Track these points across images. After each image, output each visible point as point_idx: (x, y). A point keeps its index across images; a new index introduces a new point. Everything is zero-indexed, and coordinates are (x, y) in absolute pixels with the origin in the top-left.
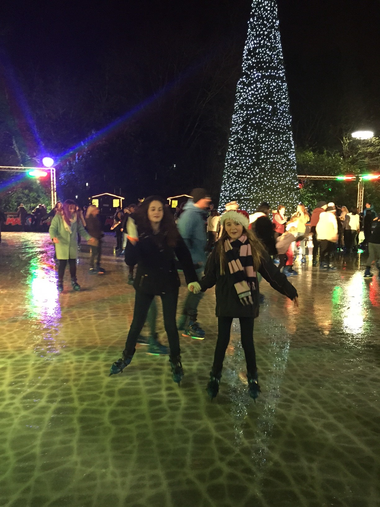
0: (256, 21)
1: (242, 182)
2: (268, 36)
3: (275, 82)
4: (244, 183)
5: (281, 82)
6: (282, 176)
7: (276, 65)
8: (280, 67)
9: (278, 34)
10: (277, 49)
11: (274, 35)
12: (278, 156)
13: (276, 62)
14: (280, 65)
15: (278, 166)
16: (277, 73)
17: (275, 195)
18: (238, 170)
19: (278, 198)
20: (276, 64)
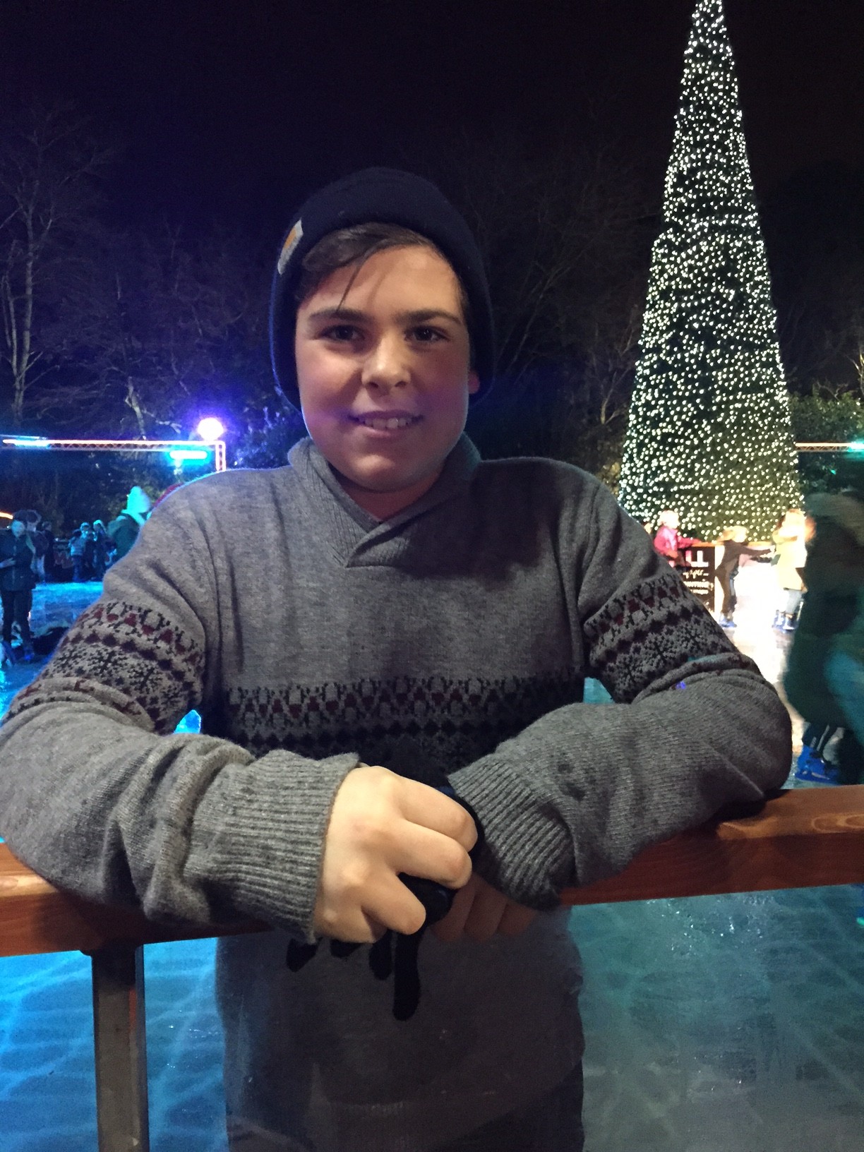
0: (693, 115)
1: (673, 454)
2: (720, 144)
3: (739, 240)
4: (676, 457)
5: (752, 239)
6: (763, 440)
7: (739, 204)
8: (749, 207)
9: (740, 138)
10: (741, 170)
11: (735, 142)
12: (752, 396)
13: (739, 196)
14: (748, 204)
15: (753, 418)
16: (742, 221)
17: (749, 481)
18: (662, 428)
19: (756, 486)
20: (740, 201)
